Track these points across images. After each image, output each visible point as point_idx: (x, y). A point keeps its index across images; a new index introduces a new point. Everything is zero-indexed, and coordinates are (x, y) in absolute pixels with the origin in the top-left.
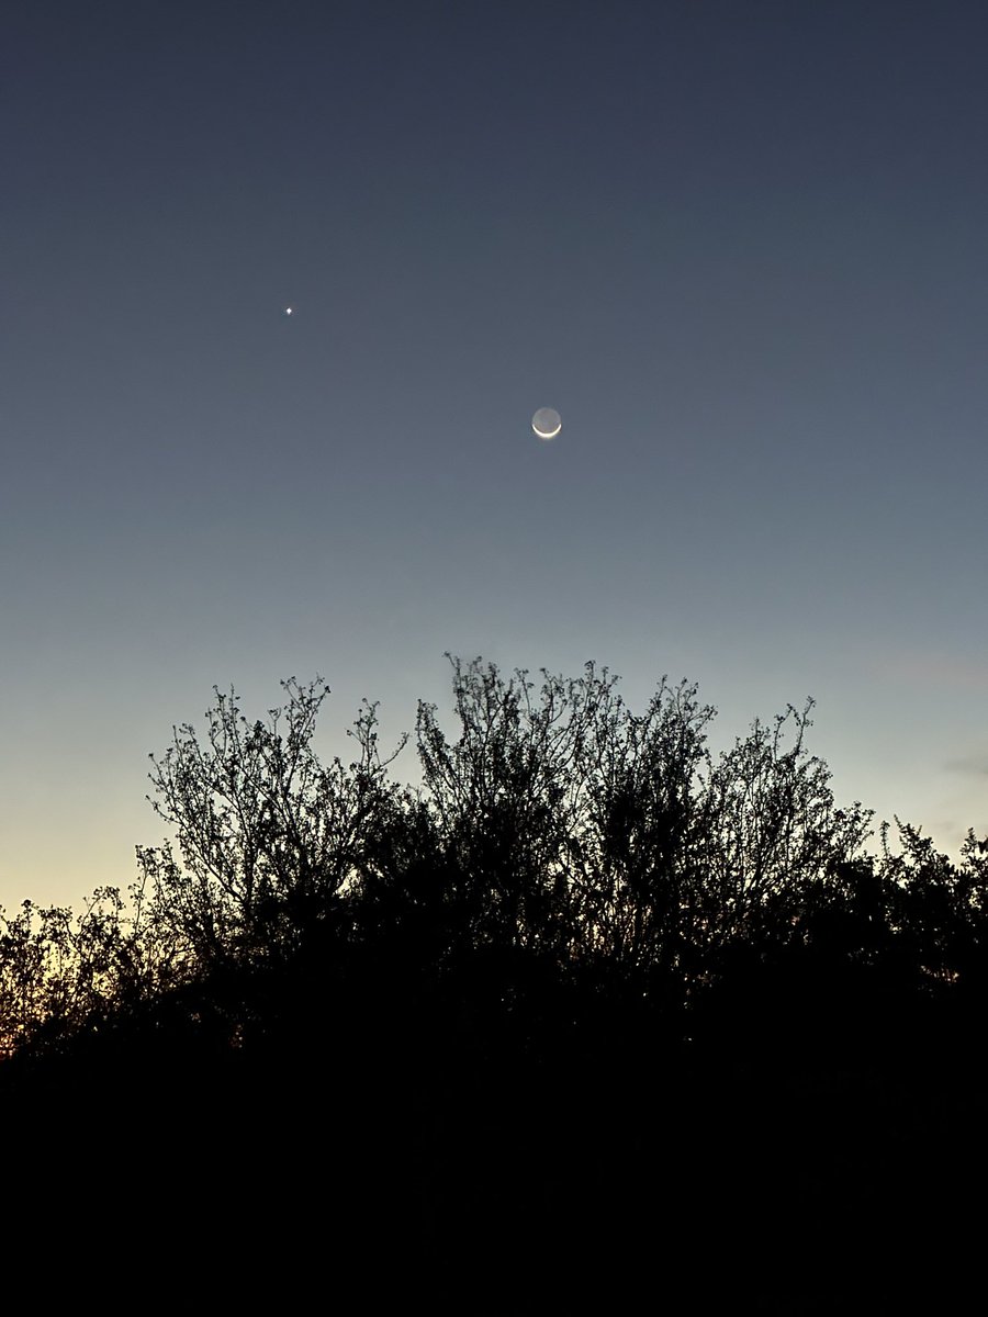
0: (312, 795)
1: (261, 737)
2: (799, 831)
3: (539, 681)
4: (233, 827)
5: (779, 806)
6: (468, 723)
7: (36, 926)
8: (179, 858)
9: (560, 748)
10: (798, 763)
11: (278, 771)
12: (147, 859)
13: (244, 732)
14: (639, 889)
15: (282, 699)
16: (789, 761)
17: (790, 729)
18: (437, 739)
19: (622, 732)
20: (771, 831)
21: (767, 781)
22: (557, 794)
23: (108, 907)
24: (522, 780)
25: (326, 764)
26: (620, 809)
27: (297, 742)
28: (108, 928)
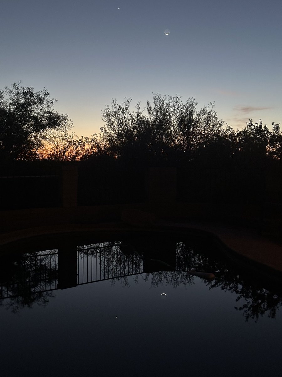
0: (129, 118)
1: (120, 108)
2: (211, 124)
3: (168, 97)
4: (115, 123)
5: (208, 120)
6: (156, 105)
7: (84, 140)
8: (107, 128)
9: (171, 109)
10: (212, 112)
11: (123, 113)
12: (101, 129)
13: (118, 107)
14: (184, 134)
15: (124, 101)
16: (210, 112)
17: (211, 107)
18: (150, 108)
19: (181, 107)
20: (207, 125)
21: (206, 116)
22: (170, 117)
23: (96, 137)
24: (165, 114)
25: (131, 113)
26: (181, 120)
27: (126, 109)
28: (95, 140)
